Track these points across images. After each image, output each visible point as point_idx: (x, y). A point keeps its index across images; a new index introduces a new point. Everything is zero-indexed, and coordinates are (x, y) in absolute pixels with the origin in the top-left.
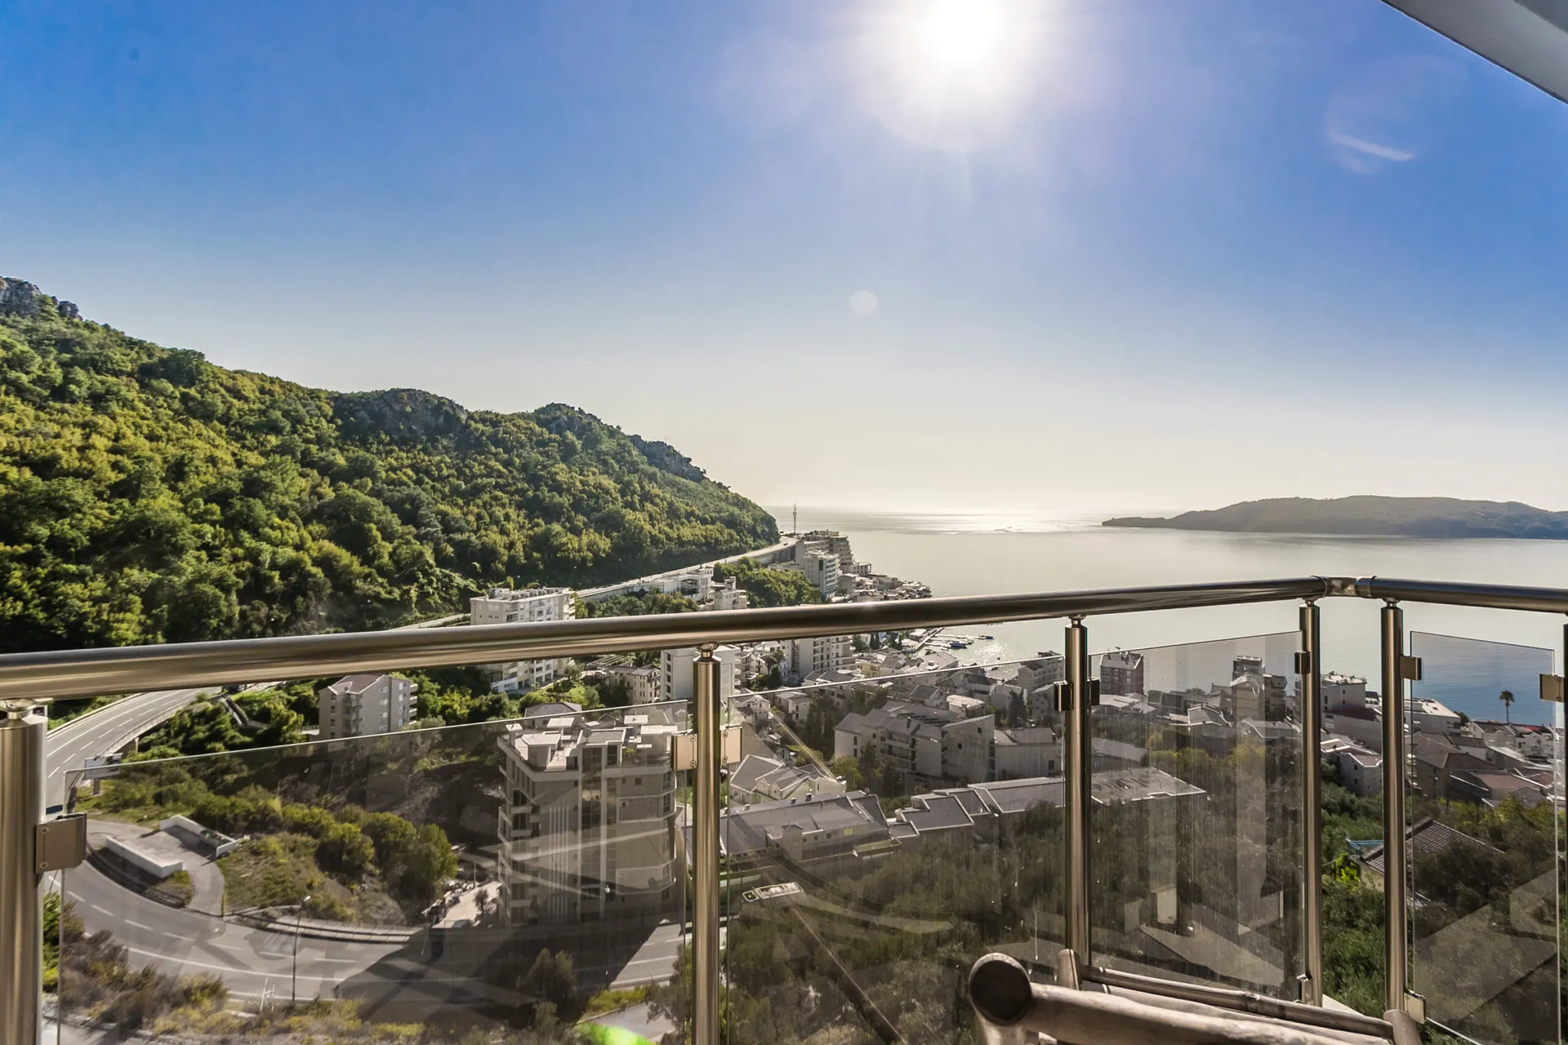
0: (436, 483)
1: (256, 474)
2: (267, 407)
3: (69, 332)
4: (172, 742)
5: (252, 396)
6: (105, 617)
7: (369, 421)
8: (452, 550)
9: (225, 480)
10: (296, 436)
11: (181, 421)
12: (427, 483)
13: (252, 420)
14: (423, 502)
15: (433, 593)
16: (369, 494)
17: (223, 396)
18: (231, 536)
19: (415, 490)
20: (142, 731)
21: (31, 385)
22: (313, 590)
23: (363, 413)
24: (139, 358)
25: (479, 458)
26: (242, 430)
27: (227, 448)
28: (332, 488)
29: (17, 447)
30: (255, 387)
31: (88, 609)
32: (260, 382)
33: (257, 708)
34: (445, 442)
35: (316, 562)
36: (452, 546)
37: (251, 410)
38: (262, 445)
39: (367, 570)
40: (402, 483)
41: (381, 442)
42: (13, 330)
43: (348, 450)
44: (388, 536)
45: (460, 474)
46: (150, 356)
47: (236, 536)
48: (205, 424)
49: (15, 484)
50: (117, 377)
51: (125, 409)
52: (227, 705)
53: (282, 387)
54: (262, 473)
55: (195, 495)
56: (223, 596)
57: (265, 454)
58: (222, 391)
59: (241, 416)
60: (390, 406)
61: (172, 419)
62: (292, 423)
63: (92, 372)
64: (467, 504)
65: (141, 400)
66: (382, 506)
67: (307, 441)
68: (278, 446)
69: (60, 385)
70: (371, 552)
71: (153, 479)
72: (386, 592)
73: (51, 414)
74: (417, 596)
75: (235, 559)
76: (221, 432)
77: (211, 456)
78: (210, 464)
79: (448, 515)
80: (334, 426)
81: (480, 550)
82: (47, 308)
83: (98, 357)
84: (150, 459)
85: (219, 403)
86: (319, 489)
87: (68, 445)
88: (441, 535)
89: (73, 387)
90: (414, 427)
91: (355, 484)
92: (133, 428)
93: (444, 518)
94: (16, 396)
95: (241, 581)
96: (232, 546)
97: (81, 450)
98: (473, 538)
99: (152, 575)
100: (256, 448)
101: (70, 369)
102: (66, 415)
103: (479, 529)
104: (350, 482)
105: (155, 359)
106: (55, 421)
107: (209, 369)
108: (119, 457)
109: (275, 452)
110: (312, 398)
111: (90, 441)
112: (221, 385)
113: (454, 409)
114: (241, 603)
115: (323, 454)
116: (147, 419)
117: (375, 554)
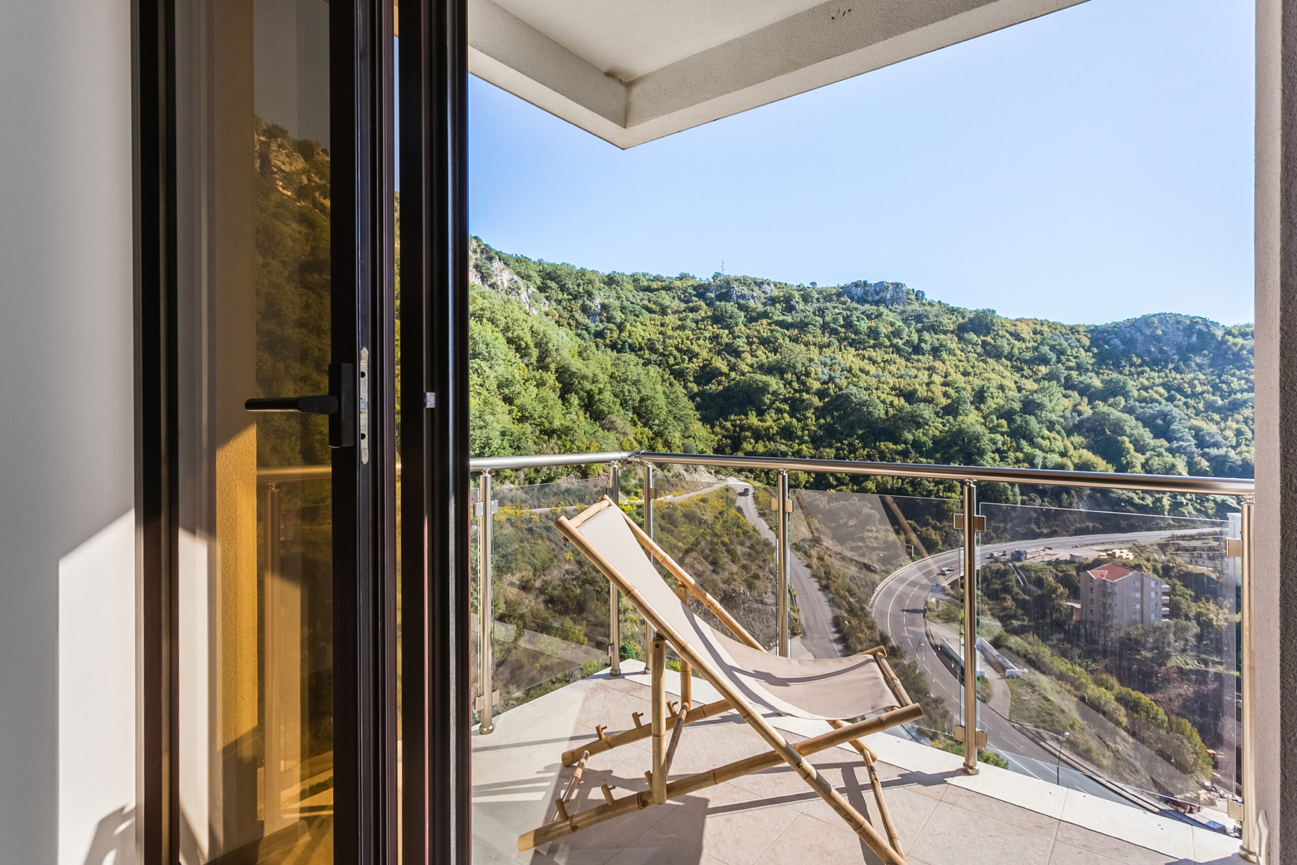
0: (1189, 400)
1: (1031, 397)
2: (1039, 344)
3: (920, 310)
5: (1028, 337)
6: (941, 494)
7: (1122, 347)
8: (1208, 464)
9: (1010, 401)
10: (1060, 365)
11: (982, 360)
12: (1179, 400)
13: (1028, 355)
14: (1174, 418)
15: (1187, 504)
16: (1122, 412)
17: (1008, 340)
18: (1014, 444)
19: (1166, 407)
21: (903, 347)
22: (1074, 490)
23: (1116, 341)
24: (958, 320)
25: (1238, 373)
26: (1021, 363)
27: (1012, 378)
28: (1090, 406)
29: (898, 385)
30: (1030, 330)
32: (1033, 325)
34: (1198, 360)
35: (1077, 467)
36: (1208, 461)
37: (1027, 348)
38: (1036, 374)
40: (1153, 401)
41: (1132, 365)
42: (895, 314)
43: (1103, 374)
44: (1141, 448)
45: (1216, 388)
46: (963, 318)
47: (1018, 443)
48: (997, 362)
49: (897, 407)
50: (946, 335)
51: (950, 356)
52: (1013, 568)
53: (1050, 327)
54: (1035, 396)
55: (991, 413)
56: (1010, 488)
57: (1037, 381)
58: (1008, 335)
59: (1020, 353)
60: (1141, 331)
61: (977, 360)
62: (1057, 354)
63: (933, 333)
64: (1225, 419)
65: (959, 348)
66: (1134, 421)
67: (1069, 368)
68: (1047, 374)
69: (917, 344)
70: (1125, 462)
71: (966, 403)
72: (1139, 498)
73: (913, 363)
74: (1170, 505)
75: (1018, 461)
76: (1007, 366)
77: (1001, 385)
78: (1000, 391)
79: (1202, 430)
80: (1091, 354)
81: (1240, 466)
82: (910, 297)
83: (935, 323)
84: (964, 389)
85: (1006, 345)
86: (1079, 407)
87: (921, 382)
88: (1194, 449)
89: (923, 344)
90: (1164, 348)
91: (1110, 402)
92: (955, 368)
93: (1198, 435)
94: (897, 354)
96: (1016, 451)
97: (928, 384)
98: (1232, 453)
100: (1031, 377)
101: (922, 333)
102: (920, 363)
103: (1238, 444)
104: (1104, 400)
105: (967, 319)
106: (915, 367)
107: (999, 321)
108: (947, 388)
109: (1044, 379)
110: (1072, 333)
111: (932, 379)
112: (1007, 331)
113: (1208, 327)
114: (1022, 494)
115: (1081, 379)
116: (962, 361)
117: (1128, 463)
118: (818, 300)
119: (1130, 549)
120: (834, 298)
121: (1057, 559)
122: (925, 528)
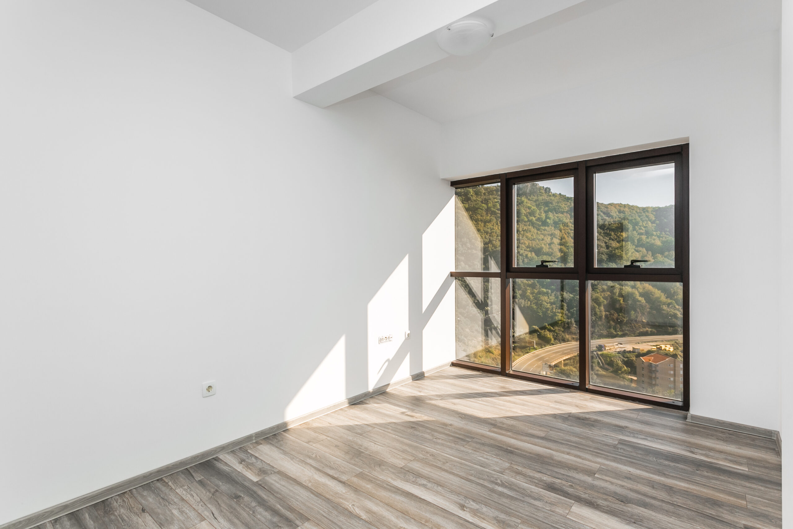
1: (614, 252)
2: (622, 219)
3: (548, 199)
4: (575, 365)
5: (615, 215)
6: (554, 310)
9: (600, 254)
10: (635, 232)
13: (615, 226)
17: (602, 217)
20: (564, 358)
21: (536, 221)
22: (639, 308)
23: (671, 216)
24: (571, 205)
26: (610, 231)
27: (603, 240)
28: (653, 257)
29: (531, 245)
30: (616, 210)
31: (549, 307)
32: (619, 207)
33: (609, 360)
35: (641, 295)
37: (614, 221)
38: (618, 237)
39: (669, 301)
42: (532, 202)
43: (662, 237)
49: (530, 258)
50: (563, 214)
51: (565, 227)
52: (596, 355)
53: (630, 208)
54: (617, 251)
56: (597, 307)
57: (619, 242)
58: (602, 214)
59: (610, 225)
62: (633, 226)
63: (555, 213)
65: (570, 222)
67: (641, 234)
68: (626, 238)
69: (545, 220)
72: (680, 314)
73: (541, 232)
75: (603, 291)
76: (601, 233)
80: (655, 225)
82: (541, 191)
83: (556, 207)
85: (600, 220)
86: (645, 258)
87: (545, 243)
89: (548, 220)
92: (567, 234)
94: (531, 226)
95: (605, 301)
96: (602, 285)
97: (550, 244)
99: (570, 295)
100: (616, 239)
101: (548, 213)
102: (546, 231)
104: (662, 253)
106: (542, 234)
108: (562, 247)
109: (624, 241)
110: (644, 212)
111: (553, 241)
112: (601, 211)
114: (605, 311)
115: (648, 240)
116: (572, 230)
117: (674, 292)
118: (484, 194)
119: (672, 345)
120: (495, 192)
121: (625, 350)
122: (543, 331)
